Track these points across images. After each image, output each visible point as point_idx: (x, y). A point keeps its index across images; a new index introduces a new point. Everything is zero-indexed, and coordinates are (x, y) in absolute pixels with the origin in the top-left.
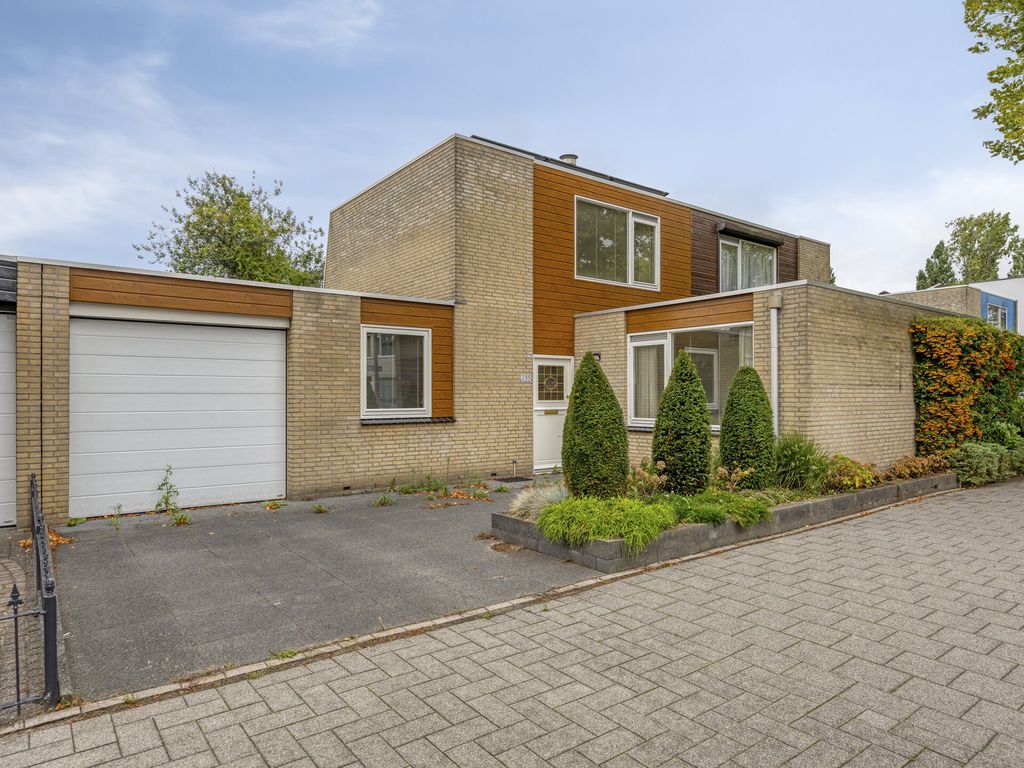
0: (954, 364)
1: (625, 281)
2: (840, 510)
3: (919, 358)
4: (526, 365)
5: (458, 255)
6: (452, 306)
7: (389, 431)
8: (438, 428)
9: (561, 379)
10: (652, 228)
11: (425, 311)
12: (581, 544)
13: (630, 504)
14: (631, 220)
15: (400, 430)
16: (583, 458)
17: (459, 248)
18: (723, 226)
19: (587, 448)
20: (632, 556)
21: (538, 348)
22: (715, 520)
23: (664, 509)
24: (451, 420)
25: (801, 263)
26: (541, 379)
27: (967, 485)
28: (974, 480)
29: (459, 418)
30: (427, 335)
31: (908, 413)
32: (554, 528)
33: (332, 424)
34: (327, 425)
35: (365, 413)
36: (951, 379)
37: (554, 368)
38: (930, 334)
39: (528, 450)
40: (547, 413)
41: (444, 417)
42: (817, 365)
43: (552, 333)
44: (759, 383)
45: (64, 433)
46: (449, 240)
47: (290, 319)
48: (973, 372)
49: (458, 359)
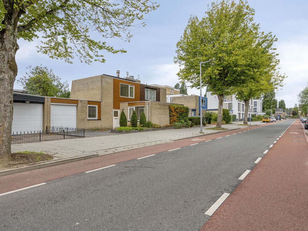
0: (174, 111)
1: (128, 97)
2: (154, 130)
3: (170, 111)
4: (112, 111)
5: (102, 94)
6: (101, 102)
7: (91, 121)
8: (99, 121)
9: (118, 113)
10: (133, 88)
11: (97, 103)
12: (122, 131)
13: (127, 127)
14: (129, 86)
15: (93, 121)
16: (122, 123)
17: (102, 92)
18: (145, 87)
19: (122, 121)
20: (127, 132)
21: (114, 108)
22: (137, 129)
23: (131, 128)
24: (100, 120)
25: (160, 92)
26: (114, 113)
27: (175, 128)
28: (176, 128)
29: (102, 119)
30: (97, 106)
31: (169, 119)
32: (119, 130)
33: (84, 120)
34: (83, 120)
35: (88, 118)
36: (173, 114)
37: (116, 111)
38: (171, 107)
39: (112, 125)
40: (115, 119)
41: (99, 119)
42: (153, 112)
43: (116, 106)
44: (144, 114)
45: (50, 120)
46: (100, 91)
47: (78, 104)
48: (177, 113)
49: (102, 110)
